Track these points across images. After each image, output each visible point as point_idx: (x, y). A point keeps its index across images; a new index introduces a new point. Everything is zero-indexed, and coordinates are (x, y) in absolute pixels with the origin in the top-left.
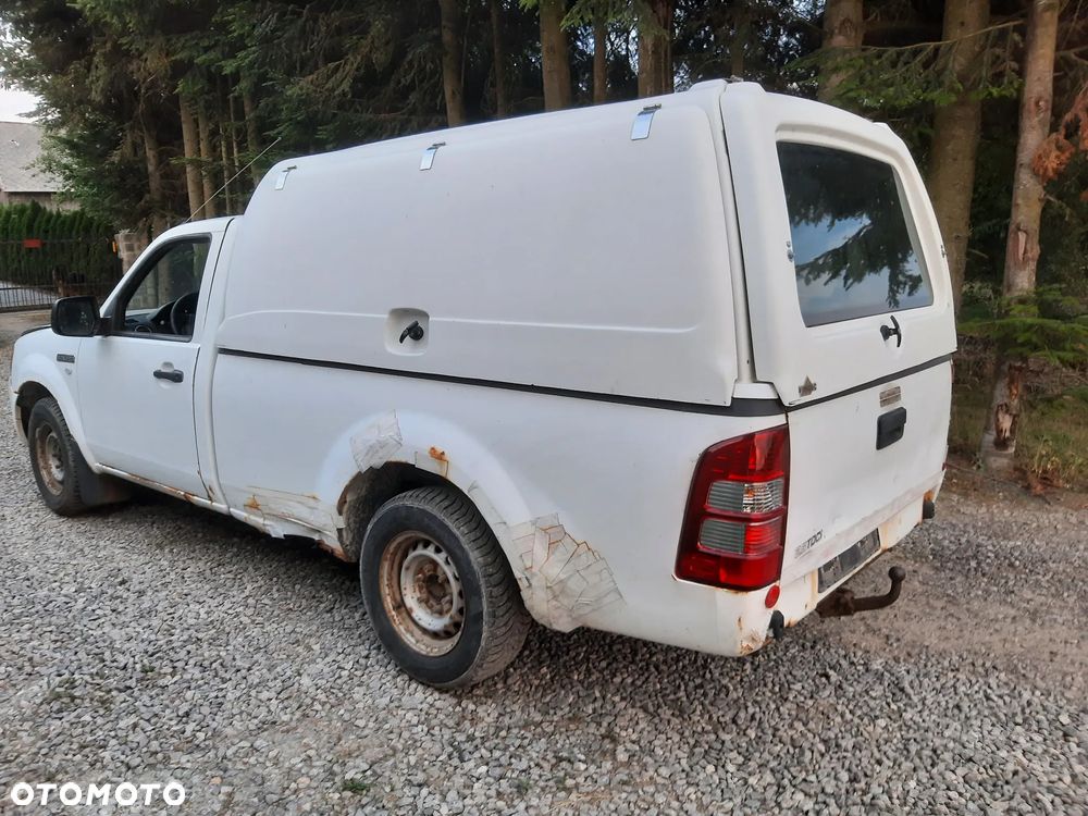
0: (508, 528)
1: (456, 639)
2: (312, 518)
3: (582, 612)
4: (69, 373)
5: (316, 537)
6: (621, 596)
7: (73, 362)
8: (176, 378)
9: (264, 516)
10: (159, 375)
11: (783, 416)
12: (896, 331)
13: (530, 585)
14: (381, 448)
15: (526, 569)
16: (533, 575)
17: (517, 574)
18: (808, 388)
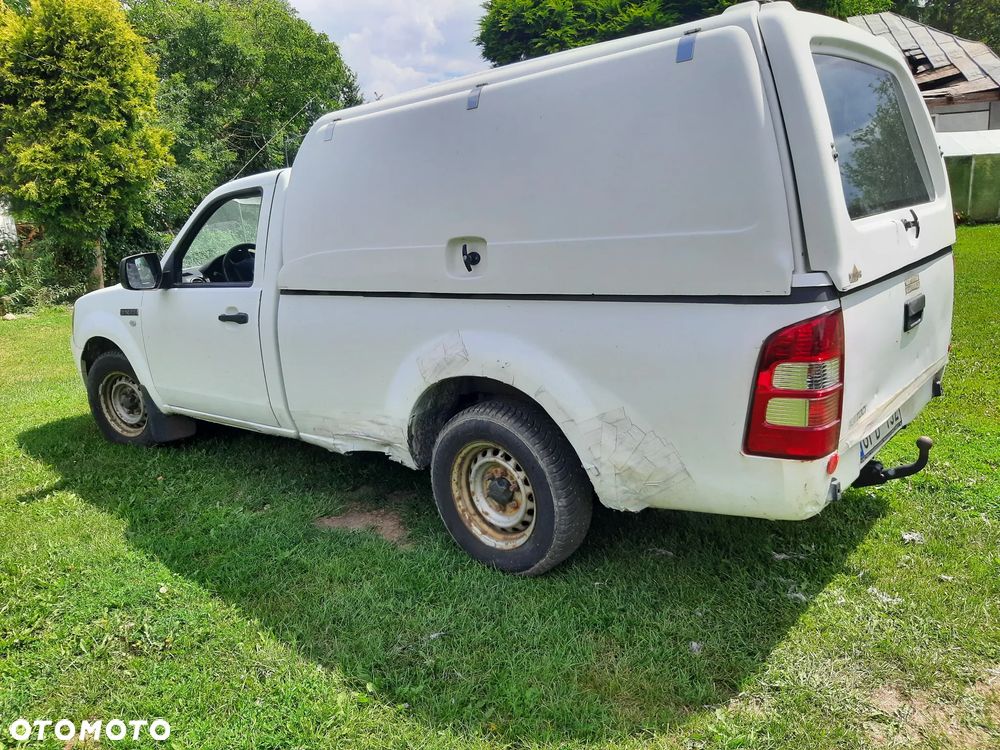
0: (576, 424)
1: (529, 531)
2: (382, 433)
3: (649, 494)
4: (133, 324)
5: (386, 450)
6: (689, 475)
7: (137, 314)
8: (242, 319)
9: (334, 437)
10: (223, 318)
11: (837, 300)
12: (916, 223)
13: (599, 474)
14: (448, 364)
15: (595, 460)
16: (602, 464)
17: (586, 465)
18: (856, 275)
